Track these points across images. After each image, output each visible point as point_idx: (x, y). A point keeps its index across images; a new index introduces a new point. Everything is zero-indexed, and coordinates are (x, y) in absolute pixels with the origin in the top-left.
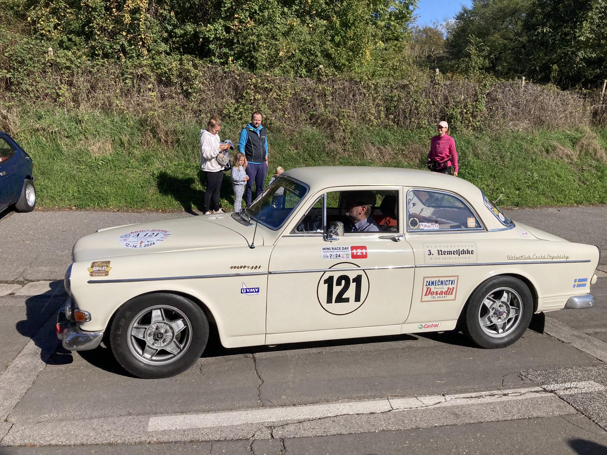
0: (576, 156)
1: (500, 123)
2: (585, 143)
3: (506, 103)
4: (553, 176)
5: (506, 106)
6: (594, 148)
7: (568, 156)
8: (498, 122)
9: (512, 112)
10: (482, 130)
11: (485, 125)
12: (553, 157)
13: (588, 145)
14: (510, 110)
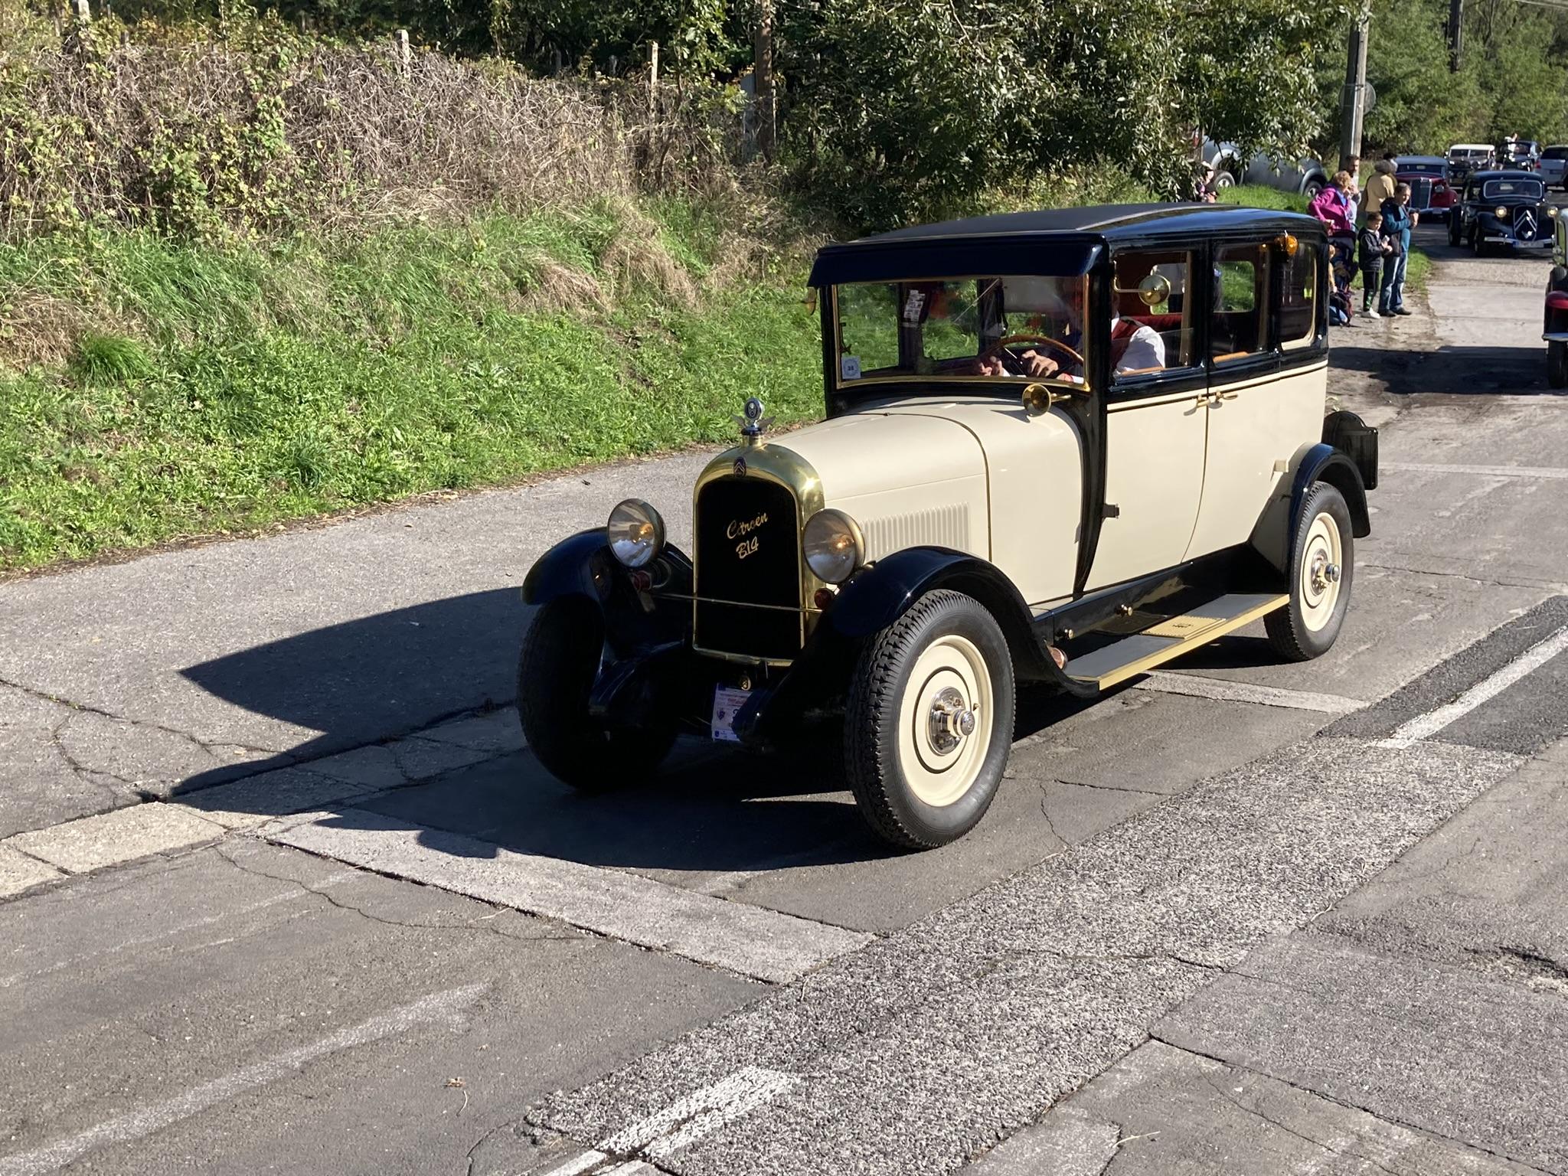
0: (608, 294)
1: (350, 198)
2: (627, 250)
3: (361, 125)
4: (552, 369)
5: (360, 135)
6: (656, 265)
7: (584, 297)
8: (344, 194)
9: (386, 154)
10: (293, 227)
11: (299, 208)
12: (542, 304)
13: (638, 259)
14: (378, 150)
